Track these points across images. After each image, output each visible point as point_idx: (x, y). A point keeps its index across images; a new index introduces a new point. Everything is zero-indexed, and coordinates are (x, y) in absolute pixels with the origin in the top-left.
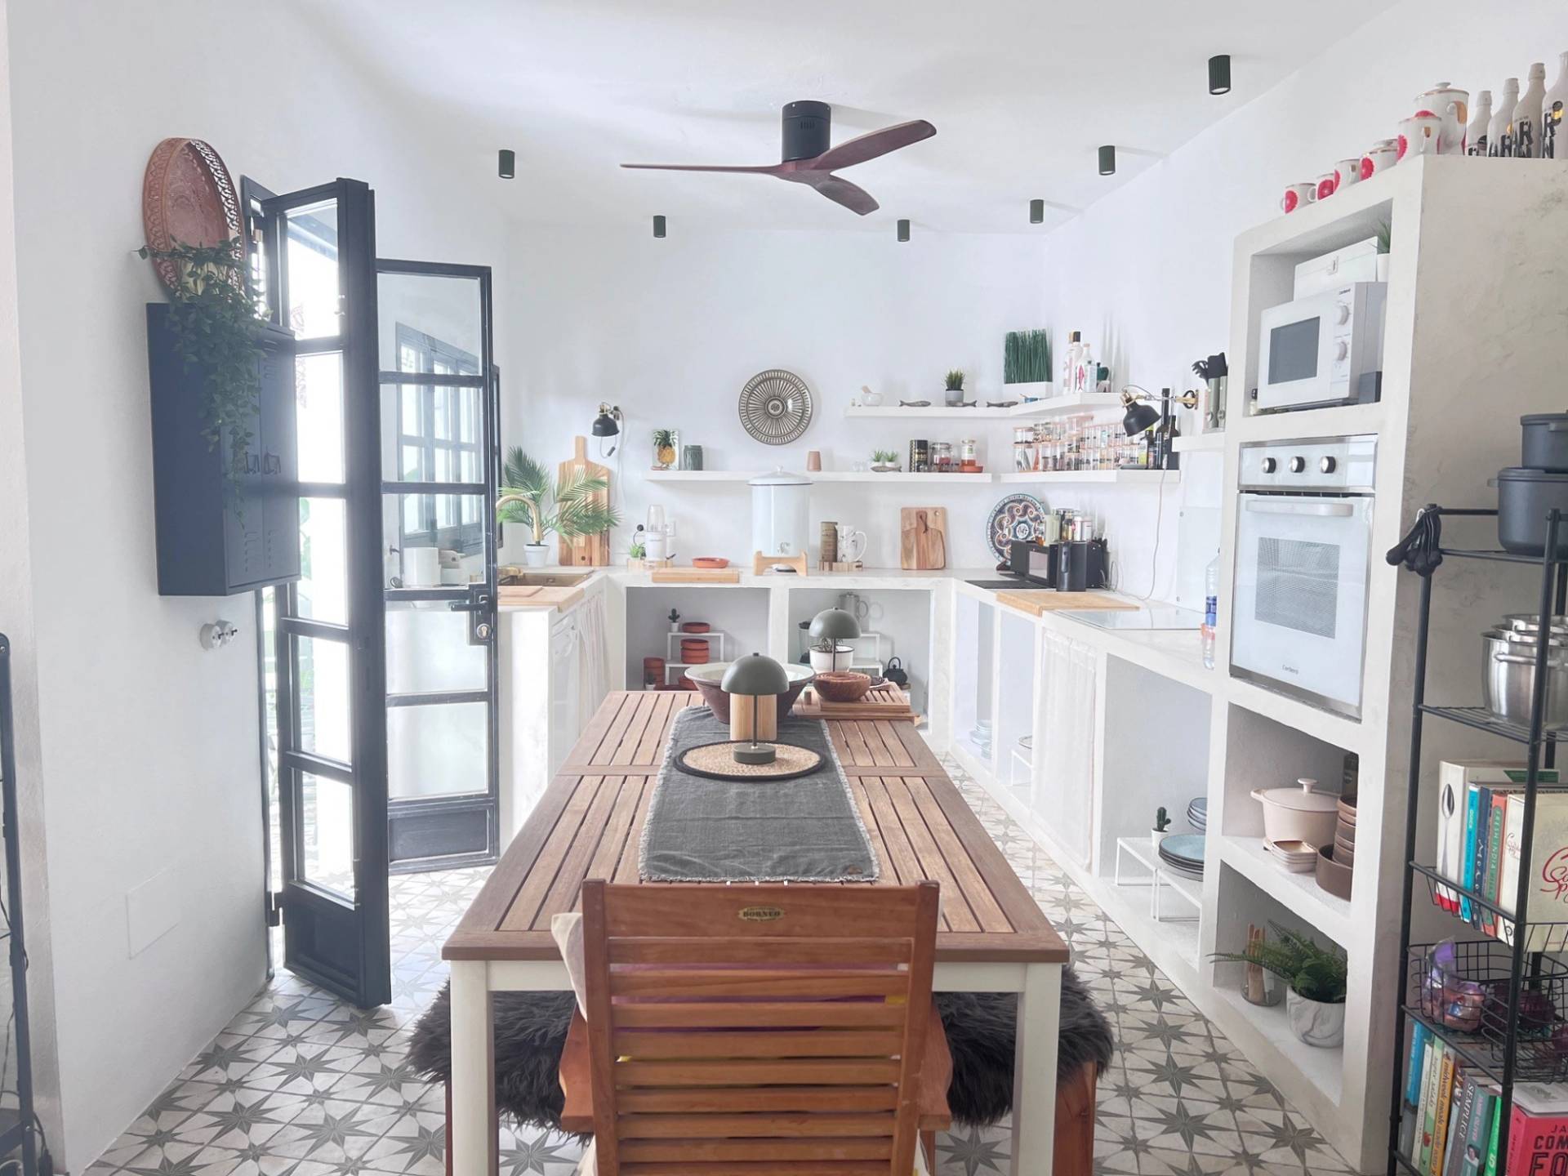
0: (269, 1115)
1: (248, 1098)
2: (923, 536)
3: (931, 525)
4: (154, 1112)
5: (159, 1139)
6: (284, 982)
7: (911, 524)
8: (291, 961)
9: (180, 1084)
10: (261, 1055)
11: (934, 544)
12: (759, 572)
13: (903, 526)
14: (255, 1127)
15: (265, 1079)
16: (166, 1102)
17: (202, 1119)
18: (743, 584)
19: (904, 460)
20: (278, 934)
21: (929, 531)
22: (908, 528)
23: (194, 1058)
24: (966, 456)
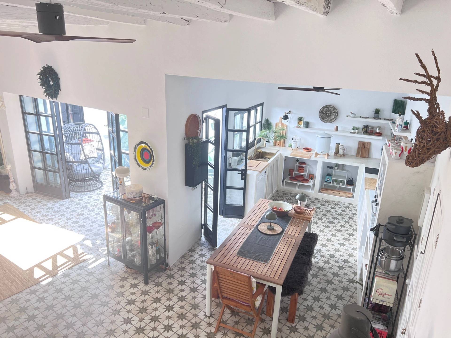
0: (196, 263)
1: (194, 259)
2: (363, 149)
3: (366, 146)
4: (181, 258)
5: (182, 263)
6: (203, 238)
7: (361, 146)
8: (204, 235)
9: (186, 254)
10: (196, 252)
11: (366, 151)
12: (316, 157)
13: (358, 146)
14: (194, 264)
15: (196, 256)
16: (183, 257)
17: (187, 261)
18: (311, 159)
19: (361, 130)
20: (203, 230)
21: (365, 148)
22: (360, 146)
23: (188, 250)
24: (378, 131)
